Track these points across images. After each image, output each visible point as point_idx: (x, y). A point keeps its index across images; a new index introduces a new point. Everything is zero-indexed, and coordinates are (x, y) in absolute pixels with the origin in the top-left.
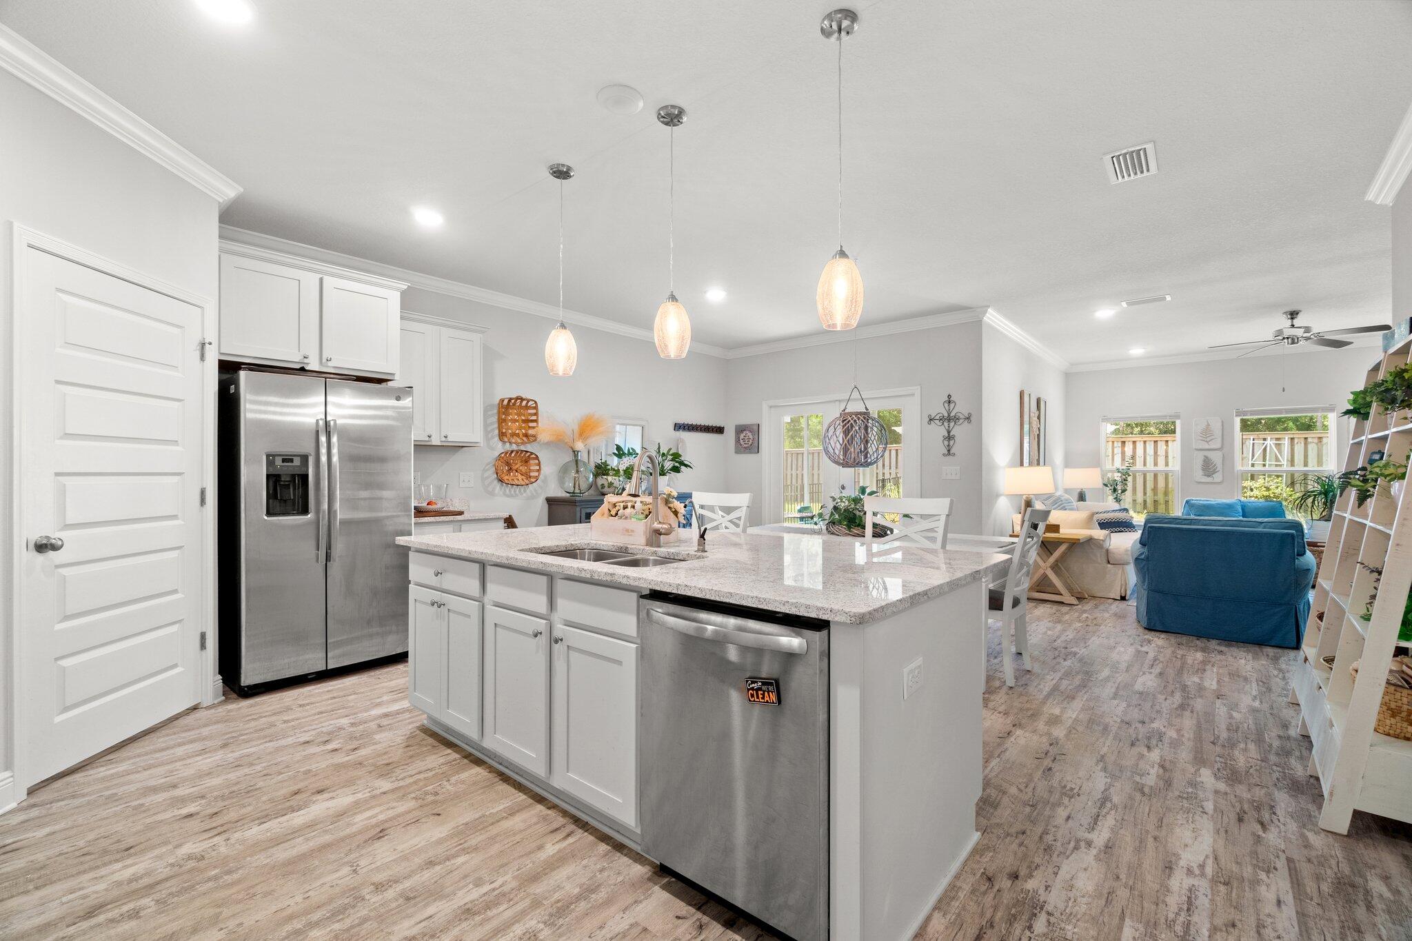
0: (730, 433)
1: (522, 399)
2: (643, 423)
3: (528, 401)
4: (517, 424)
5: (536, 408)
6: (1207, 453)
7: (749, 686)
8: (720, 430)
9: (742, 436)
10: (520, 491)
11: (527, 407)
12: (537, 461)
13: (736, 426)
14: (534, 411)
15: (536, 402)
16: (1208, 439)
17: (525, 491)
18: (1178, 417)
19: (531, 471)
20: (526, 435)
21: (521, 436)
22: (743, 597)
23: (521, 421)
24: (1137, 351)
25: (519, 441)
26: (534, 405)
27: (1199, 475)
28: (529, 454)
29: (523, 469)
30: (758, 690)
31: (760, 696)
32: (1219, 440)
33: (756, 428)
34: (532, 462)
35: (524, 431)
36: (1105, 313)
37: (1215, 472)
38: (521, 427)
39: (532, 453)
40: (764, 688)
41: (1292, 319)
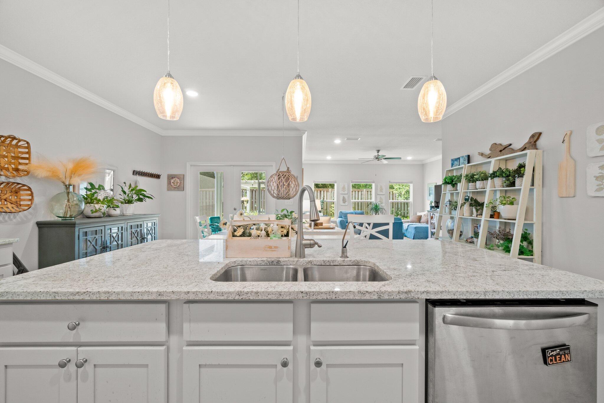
0: (164, 179)
1: (14, 138)
2: (114, 168)
3: (20, 141)
4: (6, 159)
5: (28, 147)
6: (344, 195)
7: (549, 354)
8: (158, 177)
9: (172, 181)
10: (9, 217)
11: (17, 146)
12: (30, 192)
13: (168, 175)
14: (27, 150)
15: (28, 143)
16: (344, 190)
17: (15, 217)
18: (336, 182)
19: (21, 200)
20: (17, 170)
21: (11, 170)
22: (548, 293)
23: (10, 157)
24: (329, 158)
25: (9, 174)
26: (26, 145)
27: (341, 202)
28: (20, 185)
29: (14, 198)
30: (555, 356)
31: (558, 359)
32: (347, 191)
33: (182, 177)
34: (22, 192)
35: (13, 166)
36: (338, 141)
37: (346, 202)
38: (11, 162)
39: (24, 185)
40: (561, 353)
41: (378, 152)
